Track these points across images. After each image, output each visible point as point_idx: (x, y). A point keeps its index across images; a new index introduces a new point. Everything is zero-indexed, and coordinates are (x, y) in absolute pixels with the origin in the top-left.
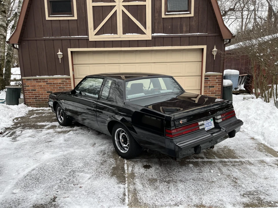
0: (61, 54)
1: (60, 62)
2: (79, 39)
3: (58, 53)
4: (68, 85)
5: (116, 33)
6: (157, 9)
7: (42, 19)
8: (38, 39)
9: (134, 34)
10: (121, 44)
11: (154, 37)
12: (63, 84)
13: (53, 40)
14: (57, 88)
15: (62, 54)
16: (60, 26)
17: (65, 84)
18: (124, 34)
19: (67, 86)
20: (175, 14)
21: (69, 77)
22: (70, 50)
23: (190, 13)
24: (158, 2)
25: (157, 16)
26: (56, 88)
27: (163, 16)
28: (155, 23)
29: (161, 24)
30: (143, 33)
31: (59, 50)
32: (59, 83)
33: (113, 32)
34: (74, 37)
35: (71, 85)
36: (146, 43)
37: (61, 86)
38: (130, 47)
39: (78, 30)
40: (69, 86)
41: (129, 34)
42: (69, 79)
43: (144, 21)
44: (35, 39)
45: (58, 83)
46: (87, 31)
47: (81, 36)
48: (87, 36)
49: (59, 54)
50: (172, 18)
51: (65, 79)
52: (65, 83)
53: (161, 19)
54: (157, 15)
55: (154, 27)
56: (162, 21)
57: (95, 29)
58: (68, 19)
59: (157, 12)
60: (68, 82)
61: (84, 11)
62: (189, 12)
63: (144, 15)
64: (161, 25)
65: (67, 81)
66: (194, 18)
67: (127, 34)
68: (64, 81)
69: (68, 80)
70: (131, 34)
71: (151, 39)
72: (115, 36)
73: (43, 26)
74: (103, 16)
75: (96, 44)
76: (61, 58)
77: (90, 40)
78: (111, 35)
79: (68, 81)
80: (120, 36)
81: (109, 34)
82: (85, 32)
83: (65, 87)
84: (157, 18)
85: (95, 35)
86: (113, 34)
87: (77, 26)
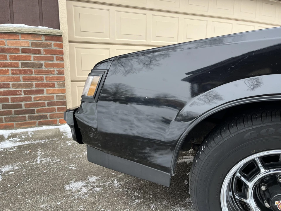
4: (54, 56)
12: (39, 52)
14: (16, 65)
17: (43, 52)
19: (51, 59)
21: (58, 31)
26: (10, 65)
32: (24, 51)
35: (62, 59)
37: (28, 58)
40: (58, 59)
42: (58, 38)
45: (20, 48)
51: (43, 38)
52: (45, 51)
60: (53, 48)
65: (50, 45)
68: (41, 45)
69: (53, 42)
79: (55, 45)
83: (43, 62)
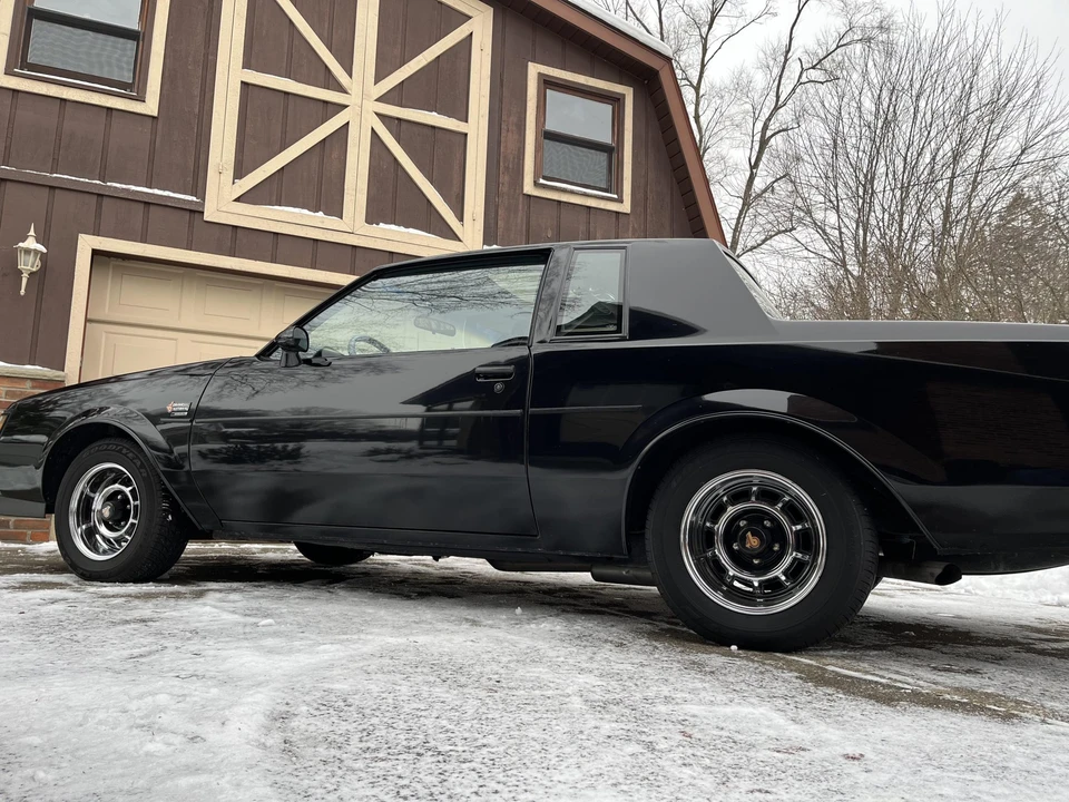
0: (36, 251)
1: (23, 292)
2: (148, 203)
3: (21, 244)
5: (336, 209)
6: (505, 157)
9: (411, 230)
10: (354, 262)
15: (45, 250)
16: (60, 125)
18: (369, 221)
20: (572, 192)
21: (61, 373)
22: (87, 244)
23: (620, 200)
24: (510, 134)
25: (506, 185)
27: (529, 188)
28: (497, 206)
29: (520, 214)
30: (450, 234)
31: (32, 233)
33: (323, 207)
34: (124, 186)
39: (151, 160)
41: (393, 227)
43: (455, 189)
46: (201, 174)
47: (164, 190)
48: (194, 199)
49: (28, 251)
50: (559, 202)
51: (27, 384)
53: (521, 197)
54: (504, 179)
55: (492, 221)
56: (523, 208)
57: (239, 173)
58: (108, 105)
59: (507, 168)
61: (197, 92)
62: (615, 196)
63: (456, 167)
64: (519, 221)
66: (631, 218)
67: (381, 225)
70: (402, 229)
72: (332, 222)
74: (284, 132)
75: (234, 239)
76: (32, 274)
77: (207, 217)
78: (312, 213)
80: (353, 226)
81: (306, 212)
82: (190, 179)
84: (504, 189)
85: (237, 200)
86: (321, 213)
87: (153, 142)
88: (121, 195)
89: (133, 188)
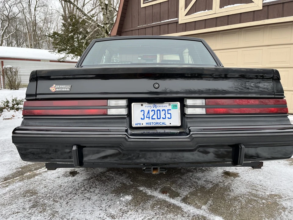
2: (168, 24)
5: (210, 7)
7: (138, 8)
8: (133, 29)
9: (235, 5)
10: (216, 23)
11: (267, 4)
13: (145, 28)
16: (152, 11)
18: (221, 7)
33: (207, 8)
34: (164, 21)
36: (254, 15)
38: (228, 25)
39: (168, 12)
41: (229, 6)
44: (131, 29)
46: (178, 11)
47: (171, 19)
48: (177, 19)
57: (186, 8)
58: (160, 2)
67: (225, 7)
70: (232, 6)
71: (261, 8)
72: (210, 12)
73: (138, 15)
75: (186, 26)
77: (179, 23)
78: (204, 11)
80: (216, 11)
82: (176, 14)
85: (186, 15)
86: (207, 10)
87: (168, 7)
88: (163, 24)
89: (165, 21)
